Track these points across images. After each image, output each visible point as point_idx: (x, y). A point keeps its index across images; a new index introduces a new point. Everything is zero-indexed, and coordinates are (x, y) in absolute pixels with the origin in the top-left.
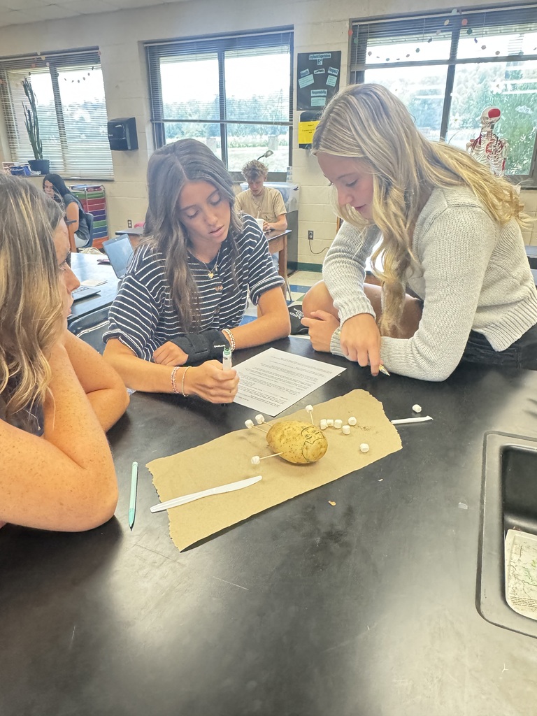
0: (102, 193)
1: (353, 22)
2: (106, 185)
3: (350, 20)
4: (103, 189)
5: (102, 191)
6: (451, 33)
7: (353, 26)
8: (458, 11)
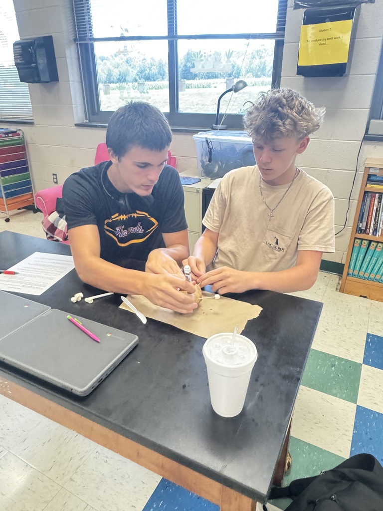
0: (21, 139)
2: (25, 129)
4: (21, 134)
5: (21, 136)
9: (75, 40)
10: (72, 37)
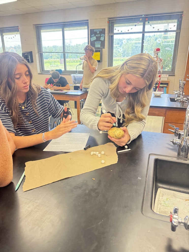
1: (109, 19)
3: (108, 18)
6: (143, 23)
7: (109, 20)
8: (144, 16)
9: (38, 52)
10: (37, 51)
